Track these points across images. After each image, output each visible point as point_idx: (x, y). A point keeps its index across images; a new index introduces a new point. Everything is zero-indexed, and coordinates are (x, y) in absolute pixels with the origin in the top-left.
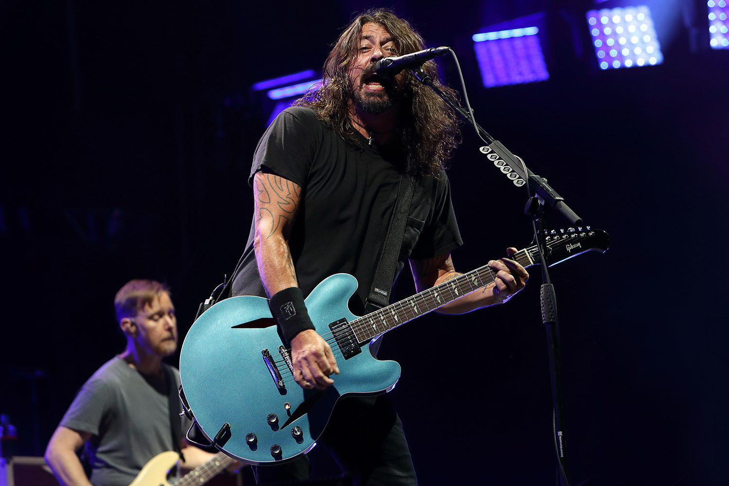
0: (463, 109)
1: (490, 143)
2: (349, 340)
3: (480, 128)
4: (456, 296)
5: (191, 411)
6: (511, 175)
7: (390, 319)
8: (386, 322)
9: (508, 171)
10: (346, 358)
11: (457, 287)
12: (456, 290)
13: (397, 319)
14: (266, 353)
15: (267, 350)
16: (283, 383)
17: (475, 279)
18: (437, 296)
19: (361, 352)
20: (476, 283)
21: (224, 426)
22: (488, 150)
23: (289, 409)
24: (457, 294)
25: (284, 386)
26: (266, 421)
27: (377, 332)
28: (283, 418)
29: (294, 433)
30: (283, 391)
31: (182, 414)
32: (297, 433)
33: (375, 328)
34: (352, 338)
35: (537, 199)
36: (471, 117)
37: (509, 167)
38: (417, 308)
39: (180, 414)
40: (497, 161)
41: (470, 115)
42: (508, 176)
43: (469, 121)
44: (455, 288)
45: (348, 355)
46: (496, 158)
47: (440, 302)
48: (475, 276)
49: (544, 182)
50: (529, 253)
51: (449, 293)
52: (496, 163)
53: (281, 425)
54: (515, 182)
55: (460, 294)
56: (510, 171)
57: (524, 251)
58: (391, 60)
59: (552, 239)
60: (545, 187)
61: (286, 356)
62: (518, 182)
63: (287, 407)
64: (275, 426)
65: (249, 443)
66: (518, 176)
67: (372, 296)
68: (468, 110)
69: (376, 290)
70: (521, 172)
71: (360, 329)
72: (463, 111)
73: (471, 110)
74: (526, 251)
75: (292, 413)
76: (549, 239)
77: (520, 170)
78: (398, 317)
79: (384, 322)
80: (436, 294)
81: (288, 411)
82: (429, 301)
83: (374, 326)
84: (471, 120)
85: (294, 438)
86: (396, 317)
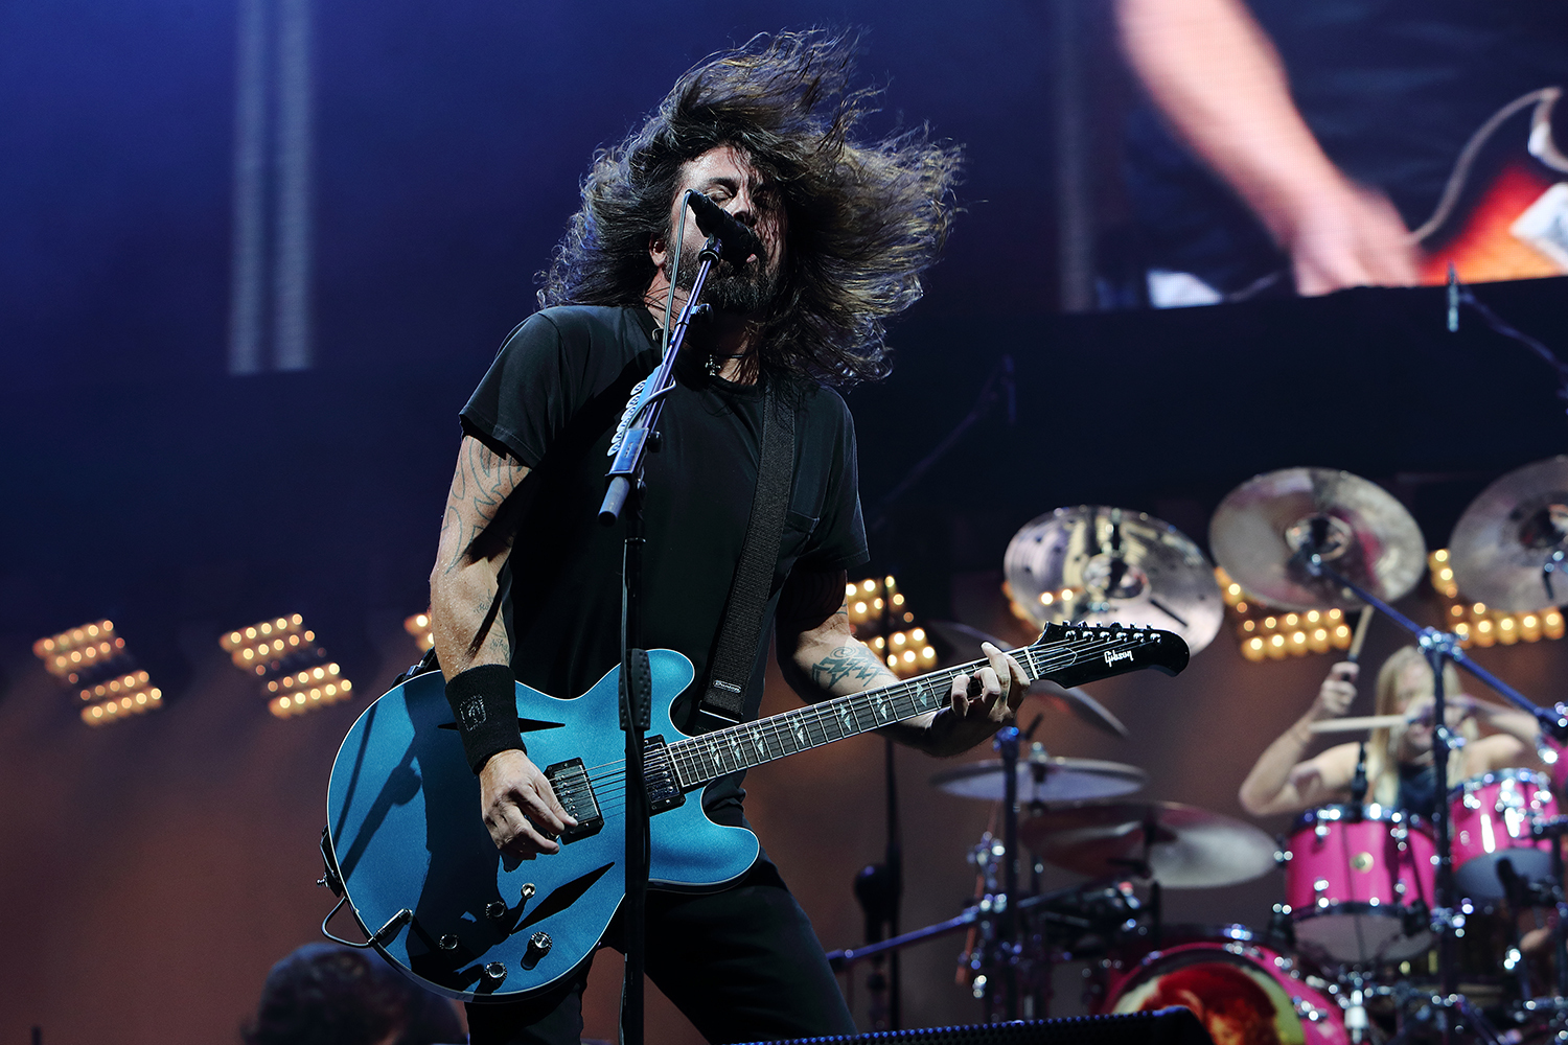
4: (882, 720)
7: (748, 747)
8: (741, 753)
11: (887, 703)
12: (883, 709)
13: (762, 750)
17: (922, 693)
18: (846, 715)
19: (685, 803)
20: (924, 701)
21: (400, 914)
23: (532, 896)
24: (885, 716)
29: (534, 945)
32: (541, 945)
33: (718, 762)
34: (670, 776)
38: (804, 733)
44: (882, 705)
47: (849, 726)
50: (1032, 656)
51: (870, 711)
55: (891, 717)
57: (1023, 652)
59: (1078, 636)
63: (528, 893)
67: (711, 697)
69: (719, 683)
71: (688, 760)
74: (1027, 653)
76: (1073, 636)
78: (764, 746)
80: (844, 712)
82: (830, 723)
83: (716, 757)
86: (761, 744)
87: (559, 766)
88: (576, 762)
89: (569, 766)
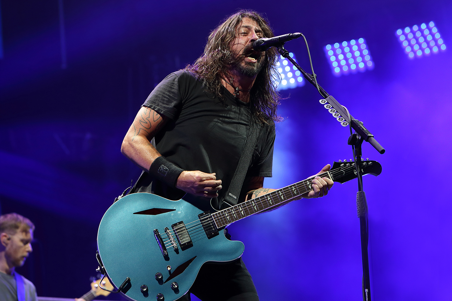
0: (309, 74)
1: (326, 97)
2: (211, 226)
3: (320, 87)
4: (282, 200)
5: (104, 268)
6: (339, 119)
7: (238, 213)
8: (236, 215)
9: (338, 116)
10: (209, 238)
11: (283, 194)
12: (282, 196)
13: (243, 214)
14: (156, 232)
15: (157, 230)
16: (167, 252)
17: (295, 190)
19: (218, 234)
20: (295, 193)
21: (126, 279)
22: (325, 102)
23: (170, 270)
24: (283, 199)
25: (167, 254)
26: (155, 278)
27: (230, 222)
28: (166, 276)
29: (172, 286)
30: (167, 258)
31: (98, 270)
32: (175, 286)
33: (229, 219)
34: (213, 225)
35: (356, 135)
36: (314, 80)
37: (338, 113)
38: (256, 207)
39: (96, 269)
40: (331, 109)
41: (314, 79)
42: (338, 119)
43: (313, 82)
44: (281, 195)
45: (210, 236)
46: (330, 107)
47: (271, 203)
48: (294, 187)
49: (361, 124)
50: (330, 174)
51: (277, 198)
52: (330, 110)
53: (164, 280)
54: (342, 124)
55: (285, 199)
56: (339, 116)
58: (263, 41)
59: (345, 165)
60: (362, 128)
61: (169, 235)
62: (344, 123)
63: (169, 269)
64: (160, 281)
65: (143, 292)
66: (344, 120)
67: (227, 198)
68: (313, 75)
69: (230, 194)
70: (346, 117)
71: (219, 219)
72: (309, 76)
73: (315, 75)
75: (172, 272)
76: (343, 165)
77: (346, 115)
78: (243, 212)
79: (235, 215)
80: (269, 199)
81: (170, 271)
82: (265, 203)
83: (228, 217)
84: (314, 82)
85: (173, 289)
86: (242, 212)
87: (175, 225)
88: (181, 223)
89: (179, 224)
